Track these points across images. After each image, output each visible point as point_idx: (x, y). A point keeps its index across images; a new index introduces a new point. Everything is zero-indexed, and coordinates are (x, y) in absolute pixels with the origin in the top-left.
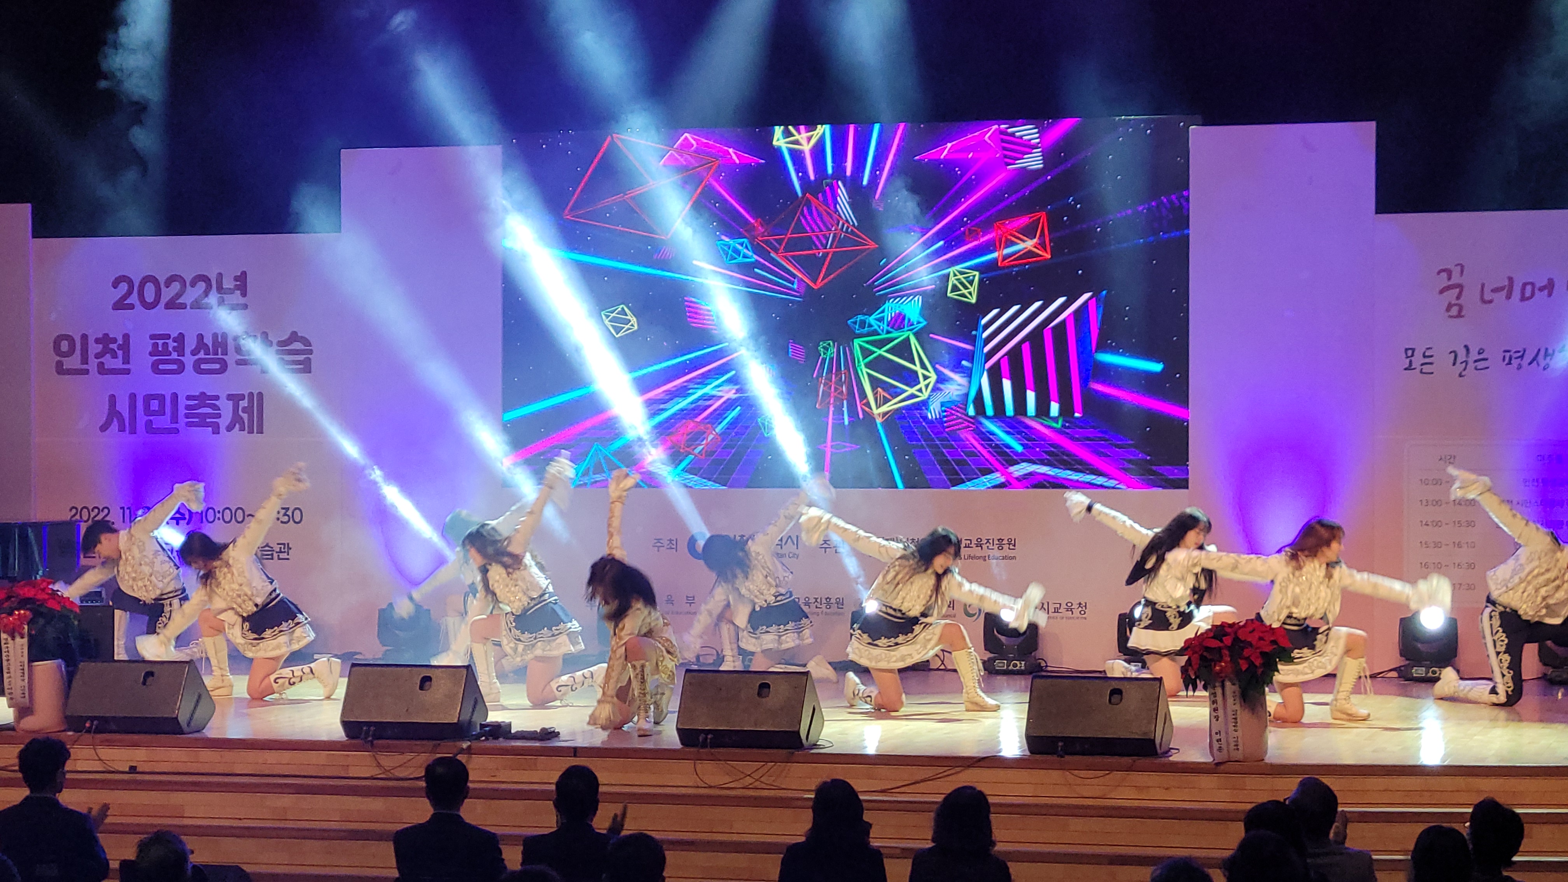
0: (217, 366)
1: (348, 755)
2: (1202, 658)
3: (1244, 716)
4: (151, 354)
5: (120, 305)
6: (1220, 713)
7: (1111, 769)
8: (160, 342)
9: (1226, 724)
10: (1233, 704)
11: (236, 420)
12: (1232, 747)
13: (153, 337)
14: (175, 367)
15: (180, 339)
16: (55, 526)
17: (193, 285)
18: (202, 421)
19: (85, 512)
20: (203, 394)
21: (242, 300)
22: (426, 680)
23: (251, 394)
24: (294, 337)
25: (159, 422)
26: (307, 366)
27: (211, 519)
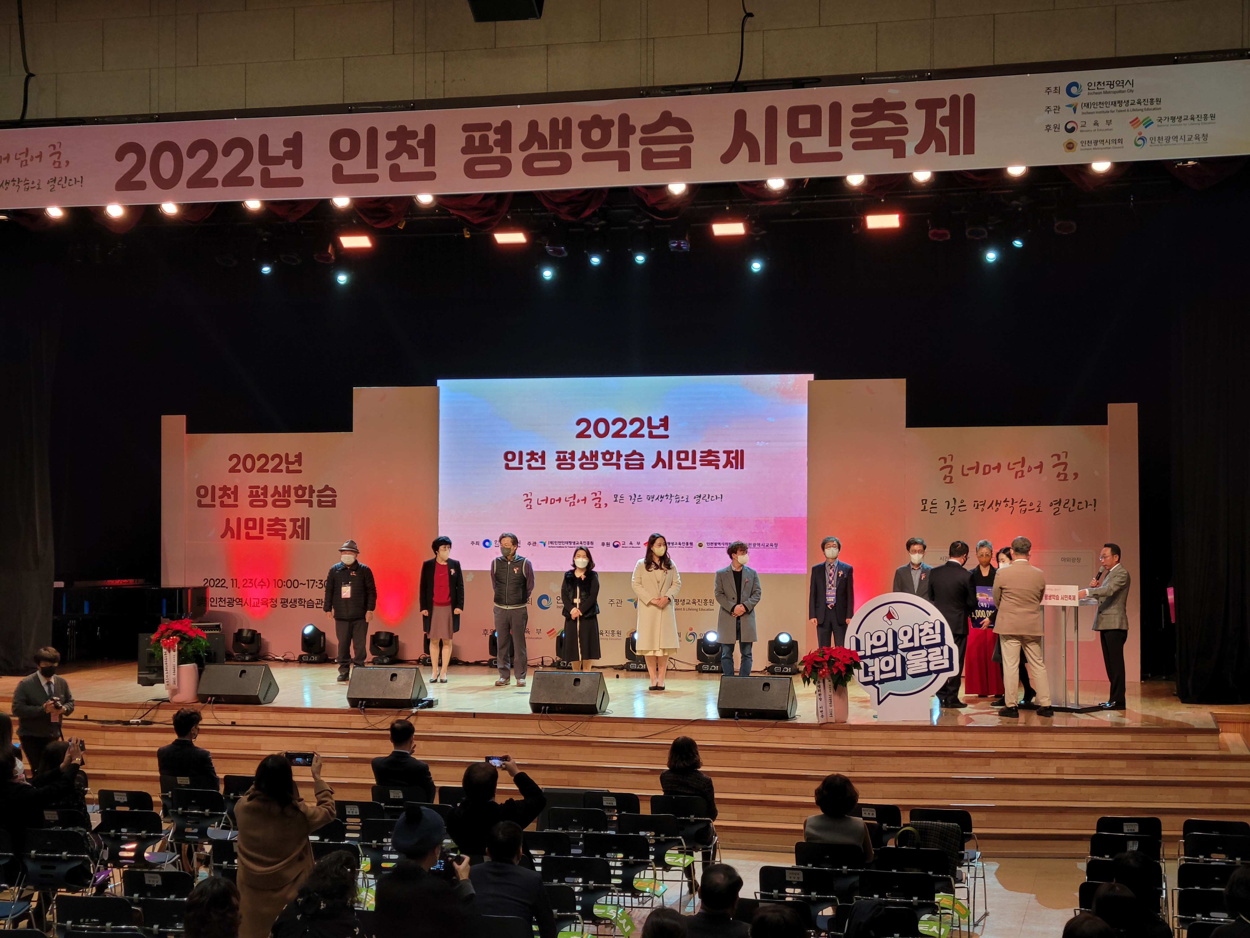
0: (285, 503)
1: (351, 717)
2: (813, 667)
3: (835, 698)
4: (250, 496)
5: (233, 470)
6: (822, 697)
7: (764, 726)
8: (254, 490)
9: (826, 703)
10: (829, 691)
11: (295, 532)
12: (829, 715)
13: (250, 487)
14: (262, 503)
15: (265, 488)
16: (196, 589)
17: (273, 459)
18: (276, 533)
19: (212, 582)
20: (277, 518)
21: (299, 468)
22: (394, 676)
23: (303, 519)
24: (327, 488)
25: (253, 533)
26: (333, 504)
27: (280, 586)
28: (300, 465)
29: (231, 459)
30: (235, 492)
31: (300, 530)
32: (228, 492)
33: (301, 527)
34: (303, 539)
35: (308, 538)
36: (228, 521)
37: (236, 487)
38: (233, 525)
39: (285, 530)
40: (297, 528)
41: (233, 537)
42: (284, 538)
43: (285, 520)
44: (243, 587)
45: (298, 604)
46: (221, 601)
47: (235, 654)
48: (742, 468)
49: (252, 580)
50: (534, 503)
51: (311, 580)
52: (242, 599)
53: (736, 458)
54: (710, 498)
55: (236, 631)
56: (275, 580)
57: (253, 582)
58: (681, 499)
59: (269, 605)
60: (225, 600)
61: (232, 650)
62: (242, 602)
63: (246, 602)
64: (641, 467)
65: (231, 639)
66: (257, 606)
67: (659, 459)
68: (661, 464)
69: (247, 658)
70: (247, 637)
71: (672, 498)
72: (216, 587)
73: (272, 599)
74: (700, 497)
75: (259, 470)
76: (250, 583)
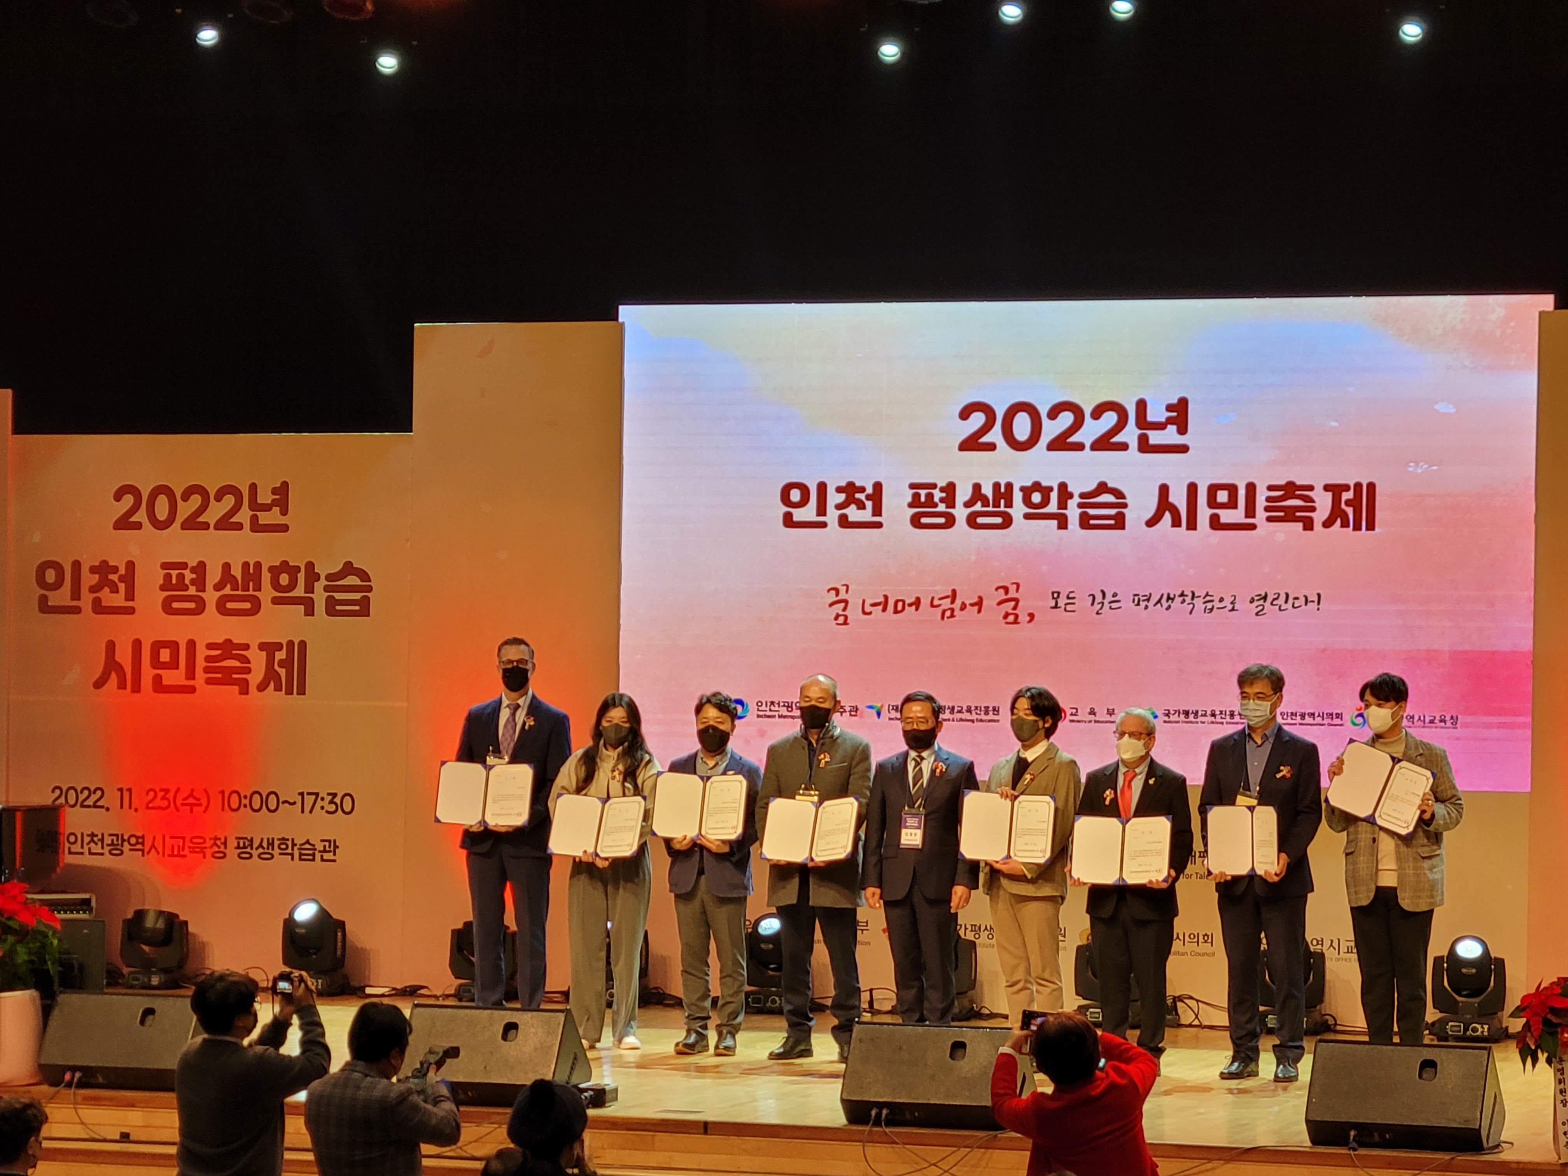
2: (1546, 1023)
4: (163, 588)
5: (124, 523)
7: (1422, 1168)
8: (174, 573)
11: (271, 676)
13: (165, 566)
14: (192, 605)
15: (201, 569)
16: (33, 812)
17: (218, 499)
18: (226, 678)
19: (72, 794)
20: (228, 641)
21: (282, 520)
22: (511, 1028)
23: (291, 643)
24: (349, 569)
25: (172, 677)
26: (364, 608)
27: (235, 806)
28: (284, 512)
29: (118, 497)
30: (129, 577)
31: (282, 672)
32: (111, 577)
33: (286, 663)
34: (289, 692)
35: (302, 692)
36: (111, 646)
37: (131, 565)
38: (124, 656)
39: (249, 671)
40: (276, 667)
41: (122, 686)
42: (245, 691)
43: (247, 647)
44: (148, 808)
45: (277, 851)
46: (92, 841)
47: (126, 970)
48: (1371, 527)
49: (167, 791)
50: (854, 612)
51: (309, 794)
52: (143, 837)
53: (1354, 503)
54: (1291, 601)
55: (130, 915)
56: (223, 792)
57: (171, 795)
58: (1217, 604)
59: (209, 852)
60: (102, 840)
61: (118, 960)
62: (143, 844)
63: (153, 846)
64: (1119, 523)
65: (116, 934)
66: (179, 856)
67: (1164, 504)
68: (1167, 517)
69: (155, 981)
70: (154, 930)
71: (1196, 600)
72: (82, 806)
73: (216, 838)
74: (1265, 598)
75: (185, 526)
76: (163, 798)
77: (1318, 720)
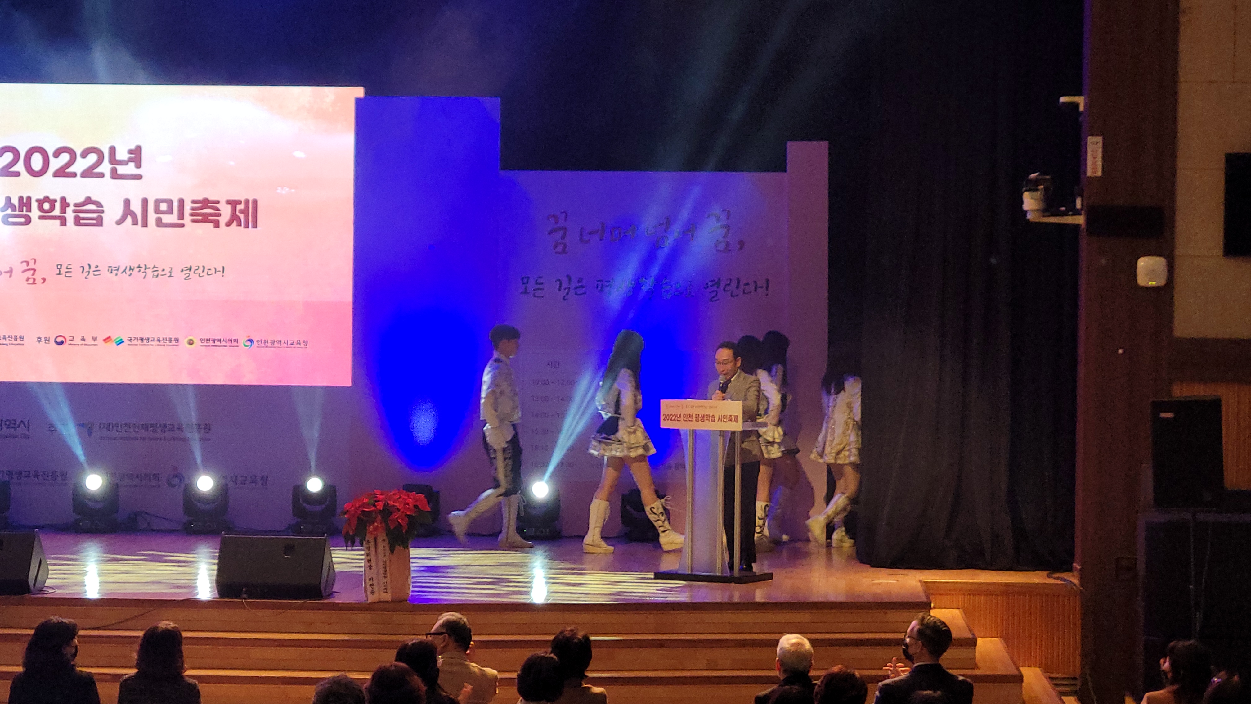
2: (359, 520)
3: (392, 563)
6: (374, 563)
7: (286, 608)
9: (377, 572)
10: (383, 553)
12: (382, 590)
48: (255, 226)
53: (245, 212)
54: (206, 271)
58: (160, 273)
64: (99, 222)
67: (126, 211)
68: (129, 219)
71: (147, 270)
74: (190, 269)
77: (224, 343)
